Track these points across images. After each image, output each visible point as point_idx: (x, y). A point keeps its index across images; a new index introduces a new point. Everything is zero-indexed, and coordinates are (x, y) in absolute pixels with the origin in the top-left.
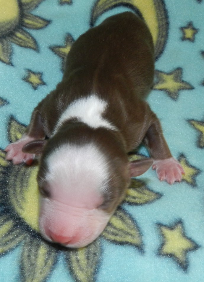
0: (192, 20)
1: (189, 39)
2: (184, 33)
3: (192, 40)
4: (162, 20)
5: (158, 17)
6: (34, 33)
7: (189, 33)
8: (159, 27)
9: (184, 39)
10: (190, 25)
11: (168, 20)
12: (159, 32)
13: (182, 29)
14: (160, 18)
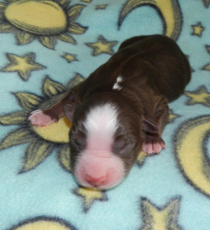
0: (201, 20)
1: (197, 35)
2: (194, 30)
3: (199, 35)
4: (178, 18)
5: (175, 16)
6: (75, 36)
7: (198, 30)
8: (175, 24)
9: (193, 34)
10: (199, 24)
11: (182, 19)
12: (175, 27)
13: (193, 26)
14: (177, 17)
